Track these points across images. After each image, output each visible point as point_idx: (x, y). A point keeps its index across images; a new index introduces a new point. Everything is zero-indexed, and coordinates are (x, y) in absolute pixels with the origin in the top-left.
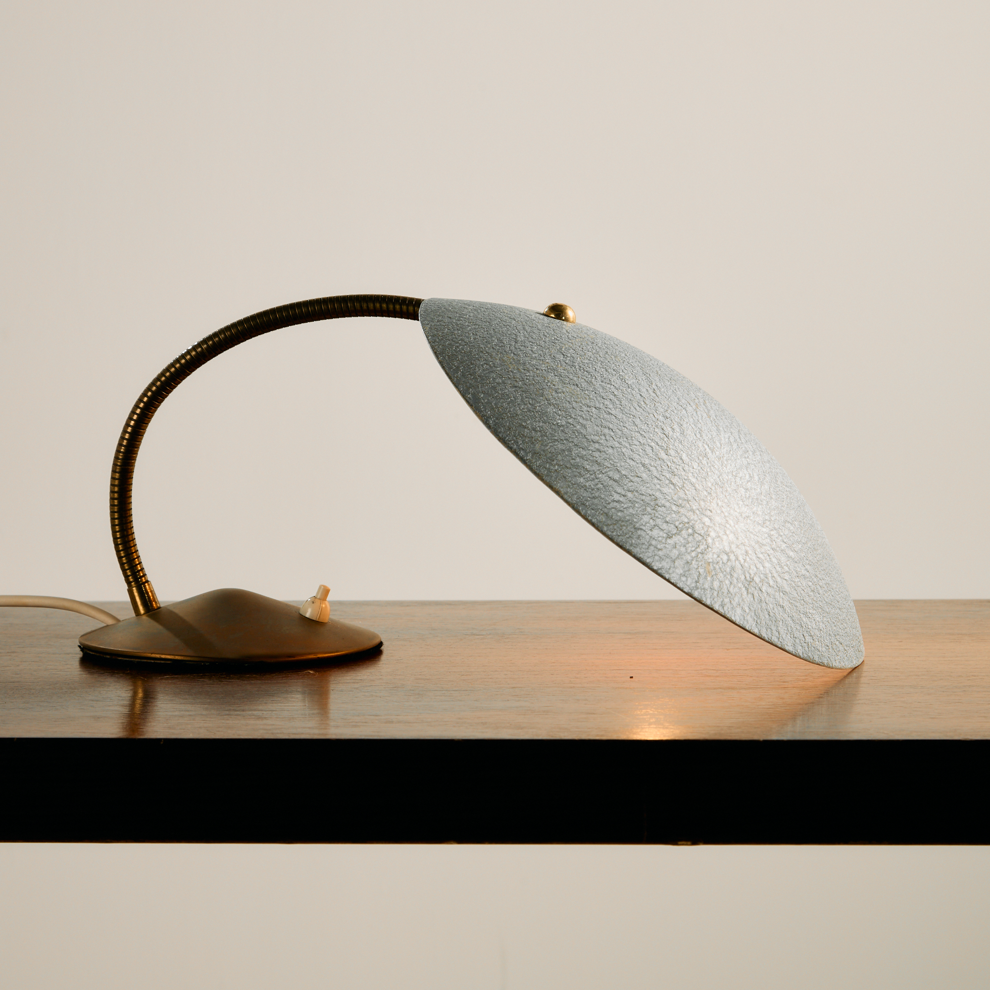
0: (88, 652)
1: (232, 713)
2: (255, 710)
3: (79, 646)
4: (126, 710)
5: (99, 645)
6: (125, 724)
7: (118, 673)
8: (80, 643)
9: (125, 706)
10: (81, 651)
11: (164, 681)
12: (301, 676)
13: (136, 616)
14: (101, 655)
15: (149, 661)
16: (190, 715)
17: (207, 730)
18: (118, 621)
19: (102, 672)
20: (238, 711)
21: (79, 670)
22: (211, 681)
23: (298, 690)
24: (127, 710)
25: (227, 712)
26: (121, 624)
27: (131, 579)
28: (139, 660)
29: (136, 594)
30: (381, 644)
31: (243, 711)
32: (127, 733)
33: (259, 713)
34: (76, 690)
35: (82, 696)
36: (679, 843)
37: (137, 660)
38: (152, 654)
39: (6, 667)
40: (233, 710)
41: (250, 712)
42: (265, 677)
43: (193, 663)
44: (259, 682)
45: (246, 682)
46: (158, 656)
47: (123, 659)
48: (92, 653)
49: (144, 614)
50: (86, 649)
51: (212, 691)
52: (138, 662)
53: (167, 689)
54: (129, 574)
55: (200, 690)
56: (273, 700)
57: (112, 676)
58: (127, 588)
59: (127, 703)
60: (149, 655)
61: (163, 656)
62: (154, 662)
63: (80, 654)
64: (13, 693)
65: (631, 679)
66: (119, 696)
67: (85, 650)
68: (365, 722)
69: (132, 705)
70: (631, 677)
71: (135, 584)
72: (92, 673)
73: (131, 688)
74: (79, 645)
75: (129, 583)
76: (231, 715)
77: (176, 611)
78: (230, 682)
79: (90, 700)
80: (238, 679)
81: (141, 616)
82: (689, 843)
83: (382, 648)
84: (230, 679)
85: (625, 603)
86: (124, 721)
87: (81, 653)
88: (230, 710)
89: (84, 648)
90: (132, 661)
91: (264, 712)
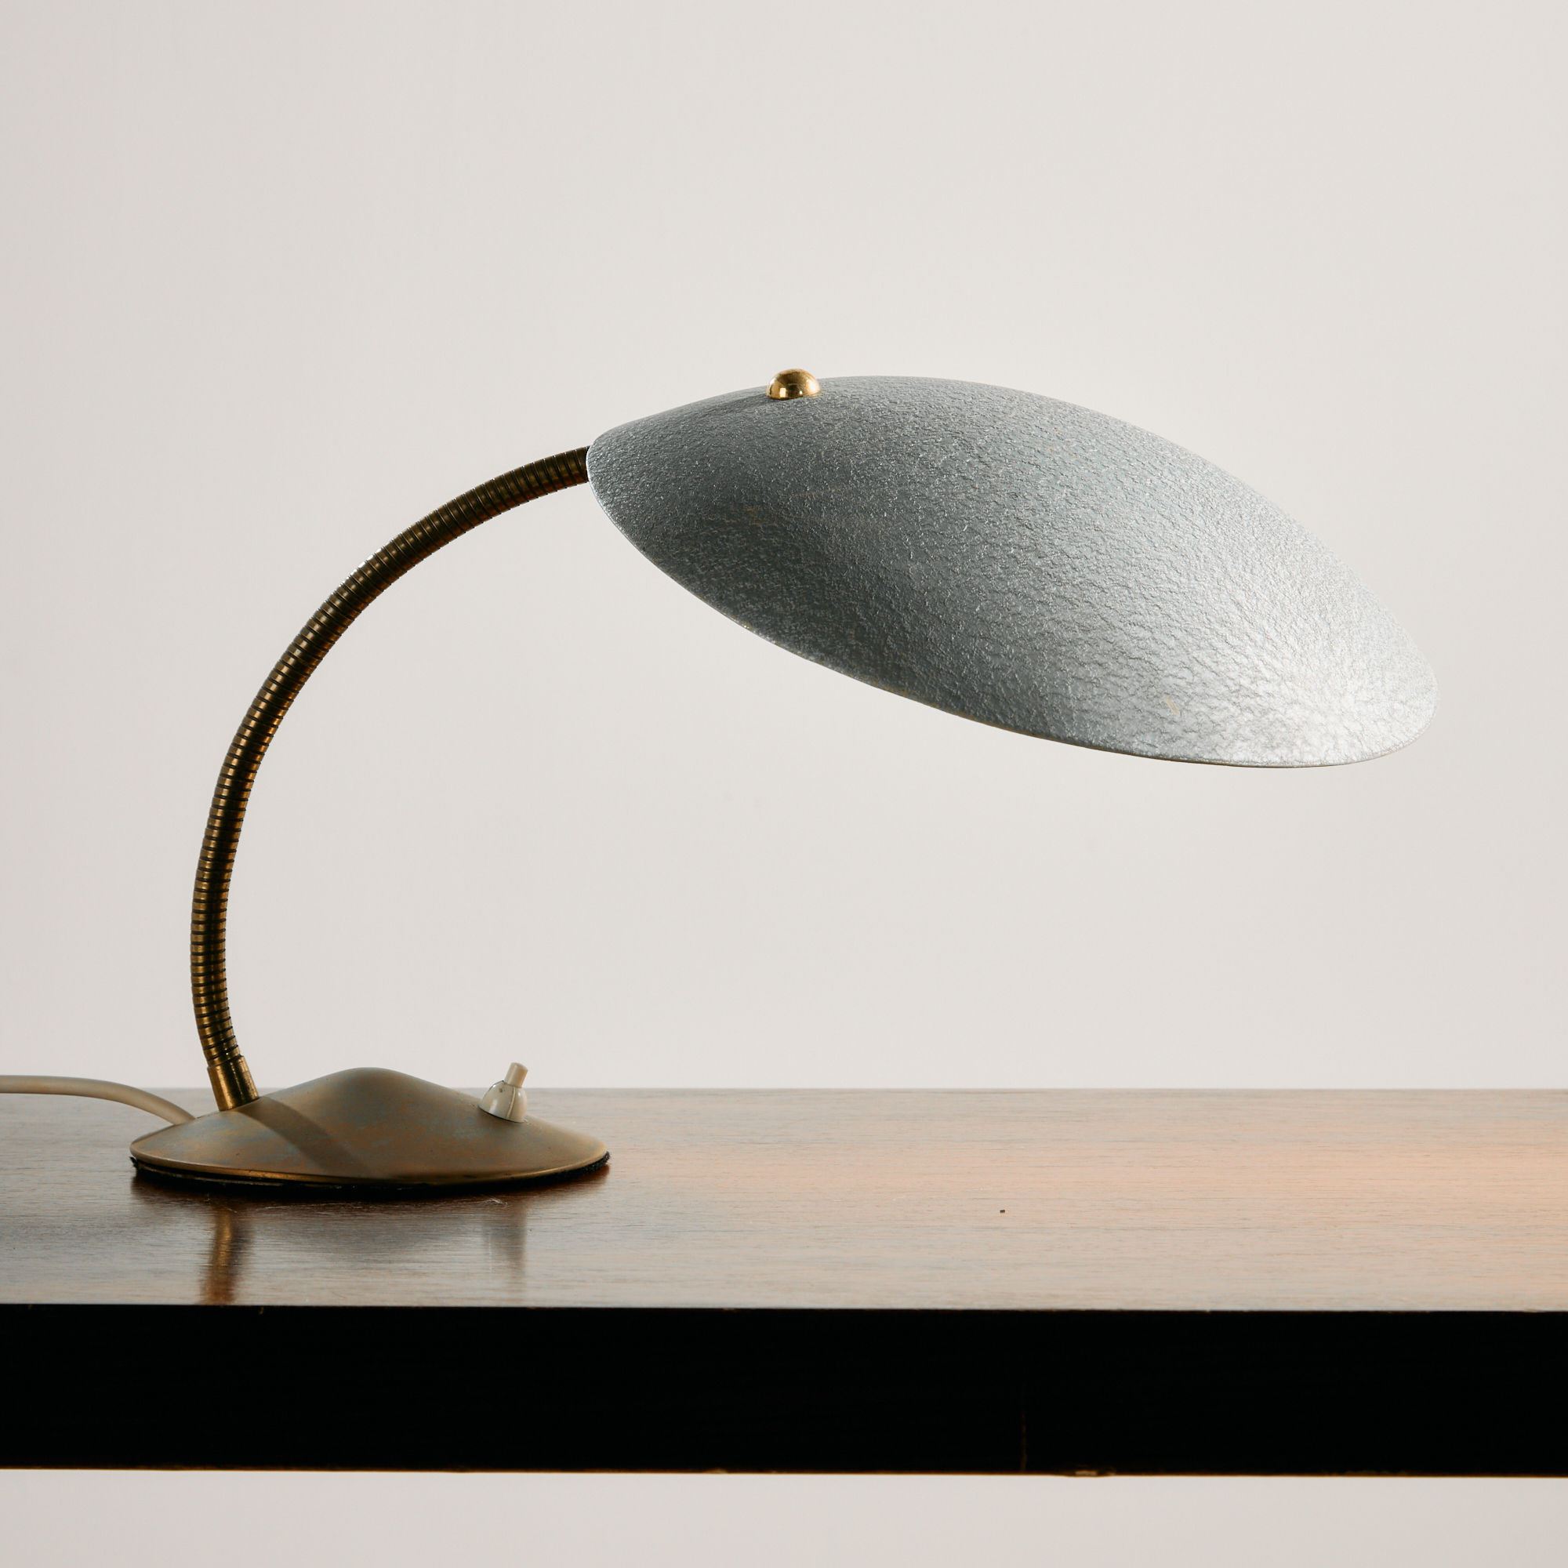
0: (147, 1168)
1: (372, 1265)
2: (408, 1261)
3: (132, 1159)
4: (205, 1261)
5: (165, 1156)
6: (204, 1282)
7: (191, 1202)
8: (133, 1153)
9: (202, 1254)
10: (134, 1166)
11: (264, 1215)
12: (480, 1207)
13: (221, 1110)
14: (169, 1173)
15: (246, 1183)
16: (306, 1269)
17: (333, 1293)
18: (191, 1118)
19: (167, 1200)
20: (380, 1262)
21: (132, 1196)
22: (339, 1215)
23: (476, 1229)
24: (207, 1261)
25: (365, 1265)
26: (195, 1123)
27: (214, 1052)
28: (230, 1182)
29: (221, 1076)
30: (607, 1157)
31: (390, 1262)
32: (207, 1297)
33: (415, 1266)
34: (126, 1229)
35: (135, 1238)
36: (1078, 1473)
37: (226, 1181)
38: (250, 1171)
39: (15, 1191)
40: (374, 1260)
41: (401, 1265)
42: (424, 1208)
43: (315, 1186)
44: (415, 1216)
45: (393, 1217)
46: (260, 1175)
47: (203, 1179)
48: (152, 1170)
49: (233, 1108)
50: (143, 1163)
51: (341, 1231)
52: (227, 1184)
53: (269, 1228)
54: (211, 1043)
55: (322, 1230)
56: (437, 1246)
57: (182, 1206)
58: (207, 1066)
59: (206, 1248)
60: (247, 1173)
61: (268, 1175)
62: (254, 1185)
63: (131, 1171)
64: (27, 1233)
65: (1002, 1214)
66: (193, 1239)
67: (141, 1166)
68: (583, 1281)
69: (215, 1253)
70: (1003, 1211)
71: (220, 1060)
72: (152, 1202)
73: (213, 1225)
74: (132, 1156)
75: (210, 1059)
76: (371, 1269)
77: (287, 1103)
78: (368, 1216)
79: (148, 1244)
80: (382, 1211)
81: (228, 1112)
82: (1094, 1473)
83: (609, 1162)
84: (367, 1212)
85: (994, 1093)
86: (202, 1278)
87: (134, 1169)
88: (368, 1261)
89: (138, 1161)
90: (217, 1183)
91: (423, 1265)
